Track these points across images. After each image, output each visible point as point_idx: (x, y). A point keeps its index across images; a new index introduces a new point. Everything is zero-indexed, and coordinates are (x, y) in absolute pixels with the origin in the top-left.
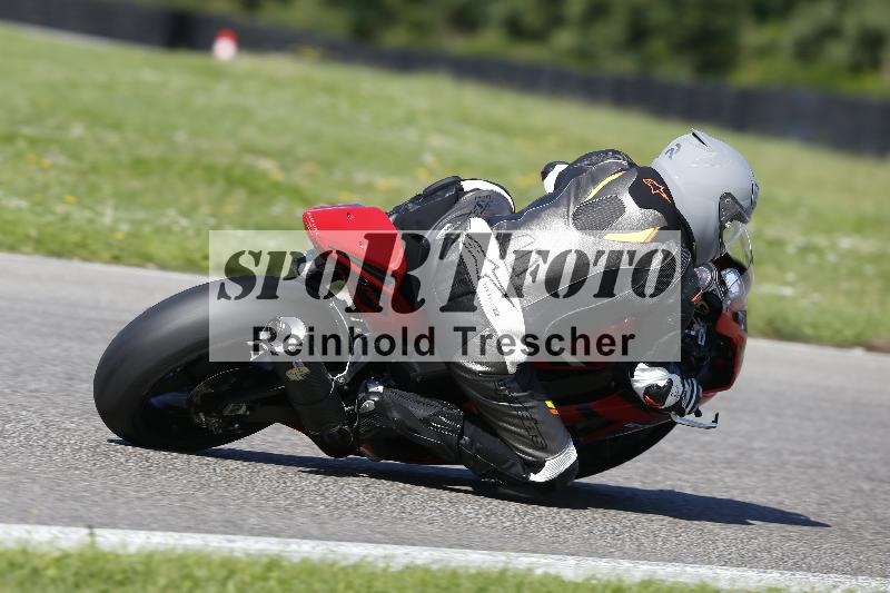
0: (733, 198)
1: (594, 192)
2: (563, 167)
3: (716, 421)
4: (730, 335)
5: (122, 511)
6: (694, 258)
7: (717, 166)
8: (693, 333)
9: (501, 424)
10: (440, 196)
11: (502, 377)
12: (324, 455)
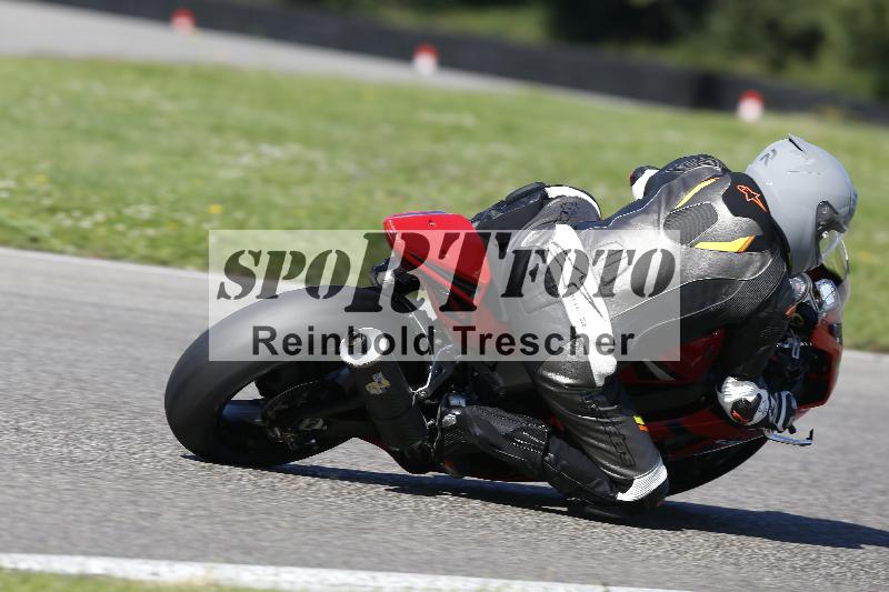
0: (831, 206)
1: (686, 198)
2: (653, 172)
3: (811, 438)
4: (826, 349)
5: (638, 569)
6: (789, 268)
7: (814, 173)
8: (786, 346)
9: (585, 438)
10: (523, 203)
11: (591, 390)
12: (404, 472)
